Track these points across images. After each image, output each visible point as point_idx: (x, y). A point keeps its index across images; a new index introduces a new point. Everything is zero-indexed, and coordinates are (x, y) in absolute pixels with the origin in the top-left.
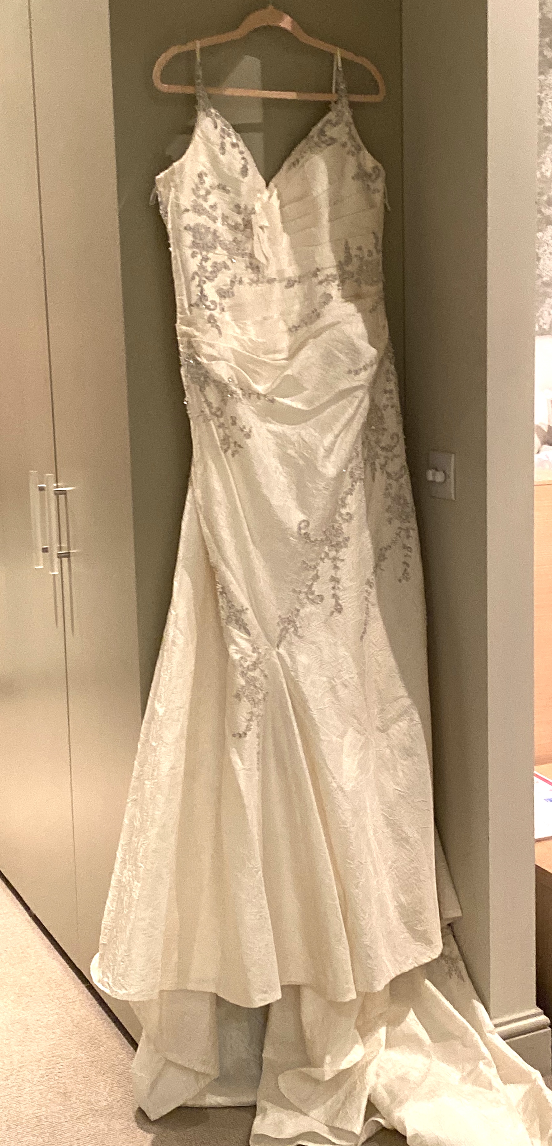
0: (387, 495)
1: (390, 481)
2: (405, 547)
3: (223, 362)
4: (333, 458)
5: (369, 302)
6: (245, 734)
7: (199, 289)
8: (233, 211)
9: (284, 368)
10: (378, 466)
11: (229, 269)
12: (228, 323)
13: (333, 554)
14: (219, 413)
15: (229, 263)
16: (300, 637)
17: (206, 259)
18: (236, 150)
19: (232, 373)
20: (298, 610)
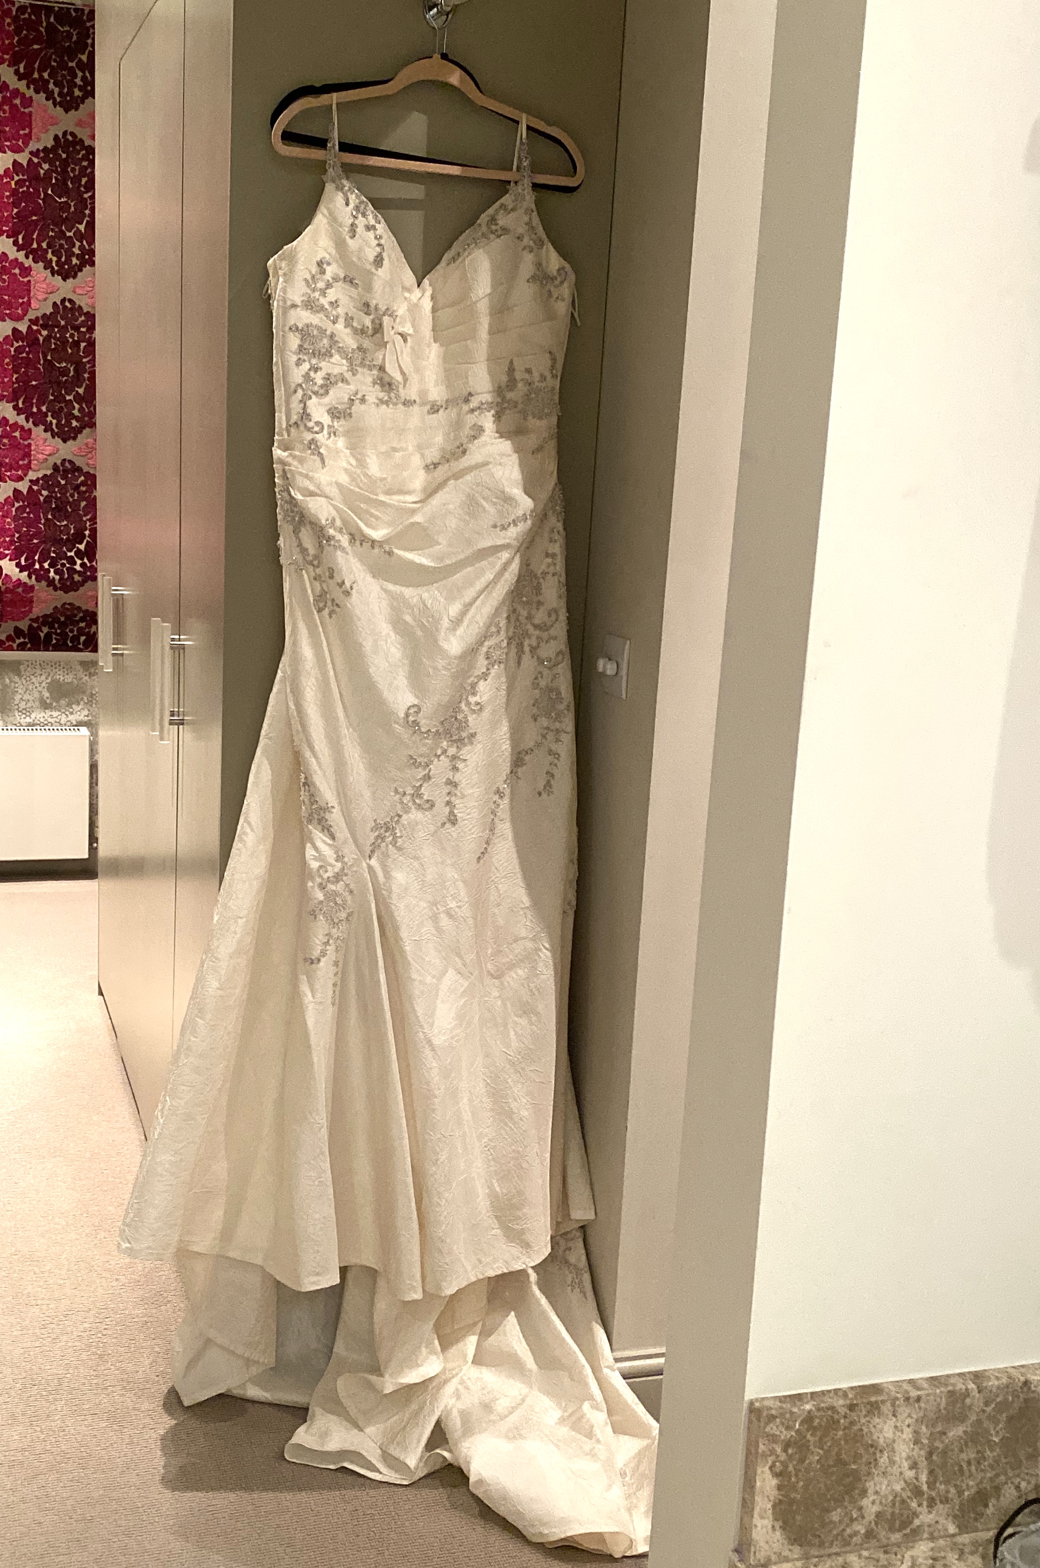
0: (535, 685)
1: (541, 669)
2: (550, 752)
3: (323, 499)
4: (460, 631)
5: (532, 440)
6: (319, 960)
7: (302, 405)
8: (360, 310)
9: (411, 513)
10: (527, 649)
11: (348, 383)
12: (338, 451)
13: (452, 751)
14: (316, 563)
15: (348, 375)
16: (399, 849)
17: (316, 370)
18: (371, 234)
19: (334, 513)
20: (400, 816)
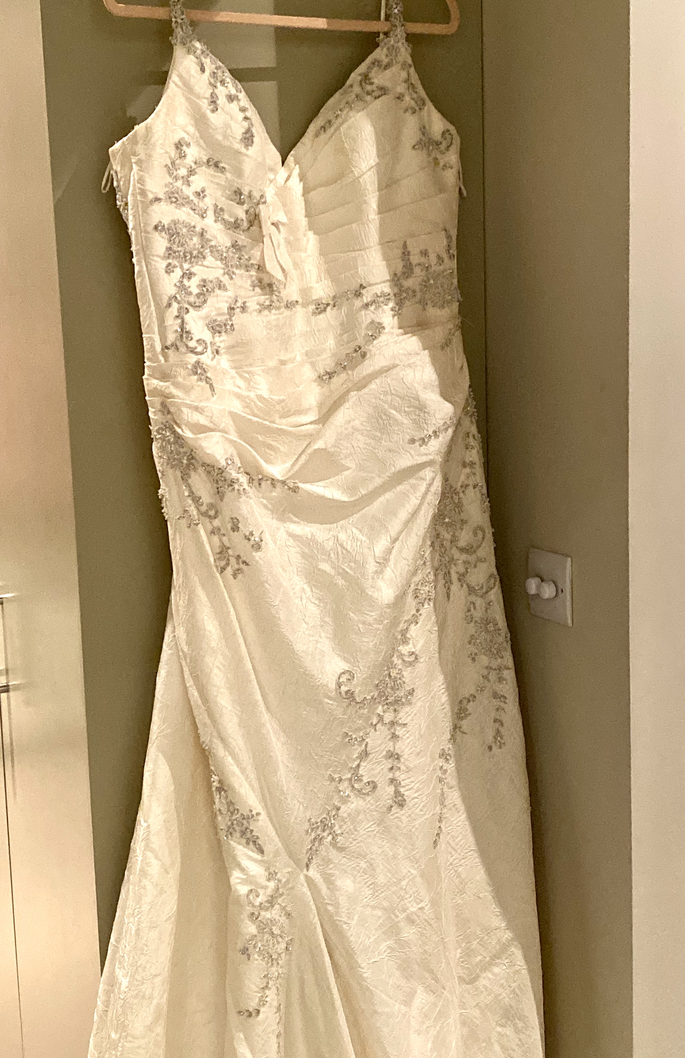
0: (470, 619)
1: (473, 598)
2: (495, 695)
3: (218, 434)
4: (388, 572)
5: (439, 333)
6: (258, 1012)
7: (179, 321)
8: (232, 200)
9: (312, 437)
10: (454, 577)
11: (226, 290)
12: (224, 373)
13: (388, 717)
14: (212, 513)
15: (225, 280)
16: (341, 849)
17: (189, 275)
18: (234, 106)
19: (232, 450)
20: (338, 809)
